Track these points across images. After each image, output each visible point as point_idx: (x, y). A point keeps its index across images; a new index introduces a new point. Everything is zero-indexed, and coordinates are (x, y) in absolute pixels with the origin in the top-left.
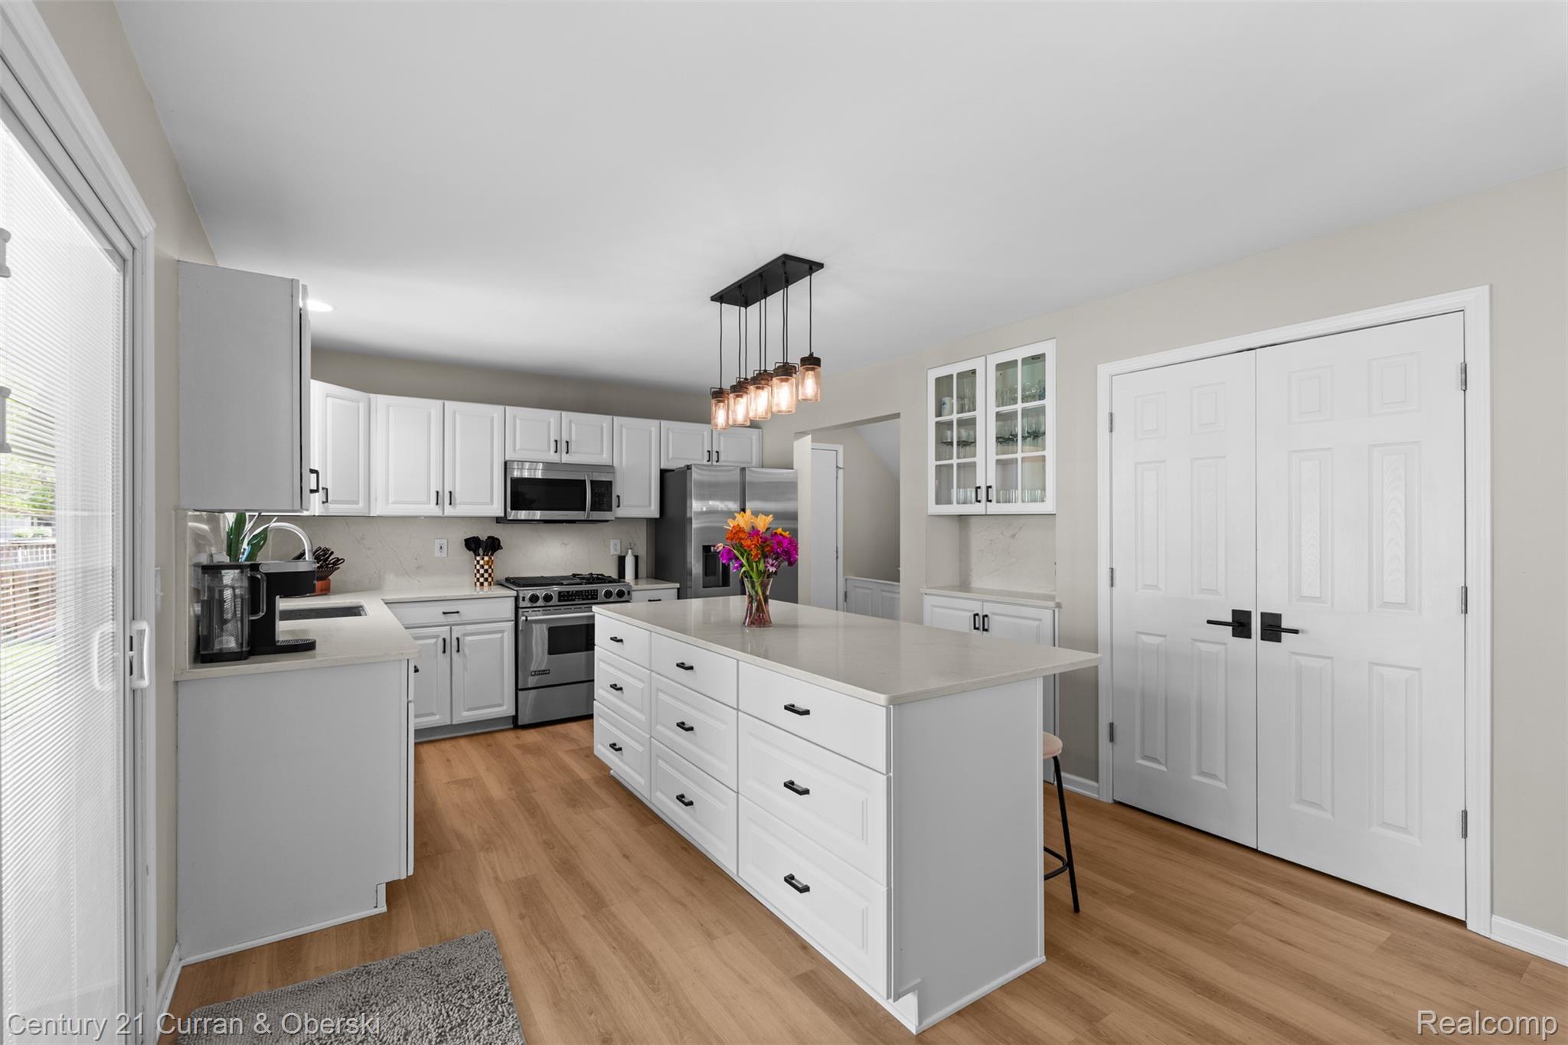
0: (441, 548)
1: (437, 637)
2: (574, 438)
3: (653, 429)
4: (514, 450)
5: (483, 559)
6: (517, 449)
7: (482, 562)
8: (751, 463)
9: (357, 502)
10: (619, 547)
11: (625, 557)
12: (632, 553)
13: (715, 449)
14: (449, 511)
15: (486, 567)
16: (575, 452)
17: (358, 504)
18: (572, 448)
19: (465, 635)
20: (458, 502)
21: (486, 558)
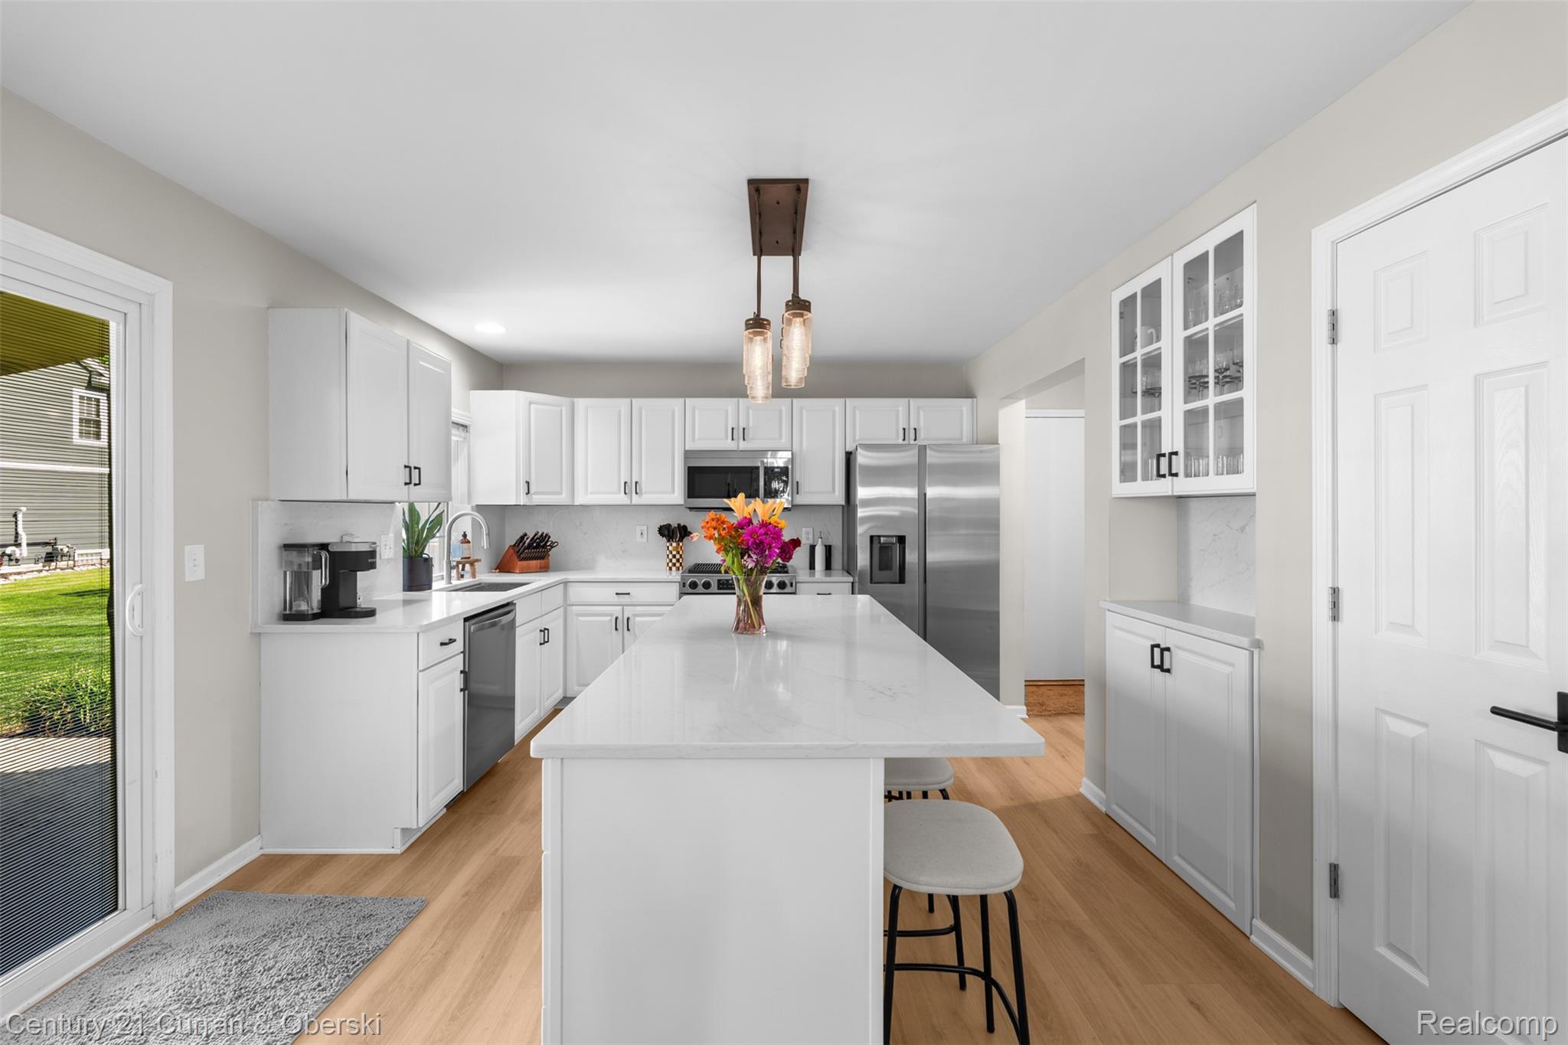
0: (642, 534)
1: (611, 615)
2: (751, 424)
3: (837, 409)
4: (694, 440)
5: (671, 545)
6: (696, 437)
7: (670, 548)
8: (961, 439)
9: (560, 493)
10: (811, 536)
11: (815, 546)
12: (822, 542)
13: (912, 426)
14: (636, 500)
15: (674, 553)
16: (753, 439)
17: (561, 494)
18: (750, 434)
19: (635, 615)
20: (643, 491)
21: (674, 544)
